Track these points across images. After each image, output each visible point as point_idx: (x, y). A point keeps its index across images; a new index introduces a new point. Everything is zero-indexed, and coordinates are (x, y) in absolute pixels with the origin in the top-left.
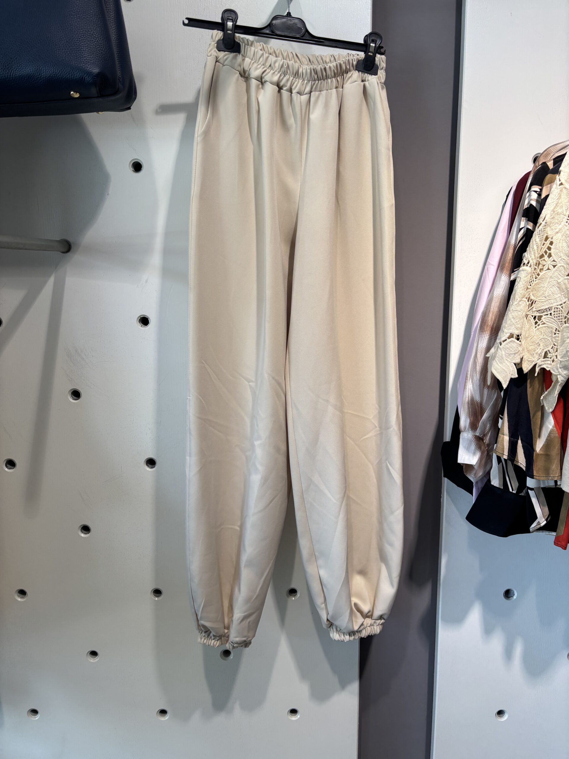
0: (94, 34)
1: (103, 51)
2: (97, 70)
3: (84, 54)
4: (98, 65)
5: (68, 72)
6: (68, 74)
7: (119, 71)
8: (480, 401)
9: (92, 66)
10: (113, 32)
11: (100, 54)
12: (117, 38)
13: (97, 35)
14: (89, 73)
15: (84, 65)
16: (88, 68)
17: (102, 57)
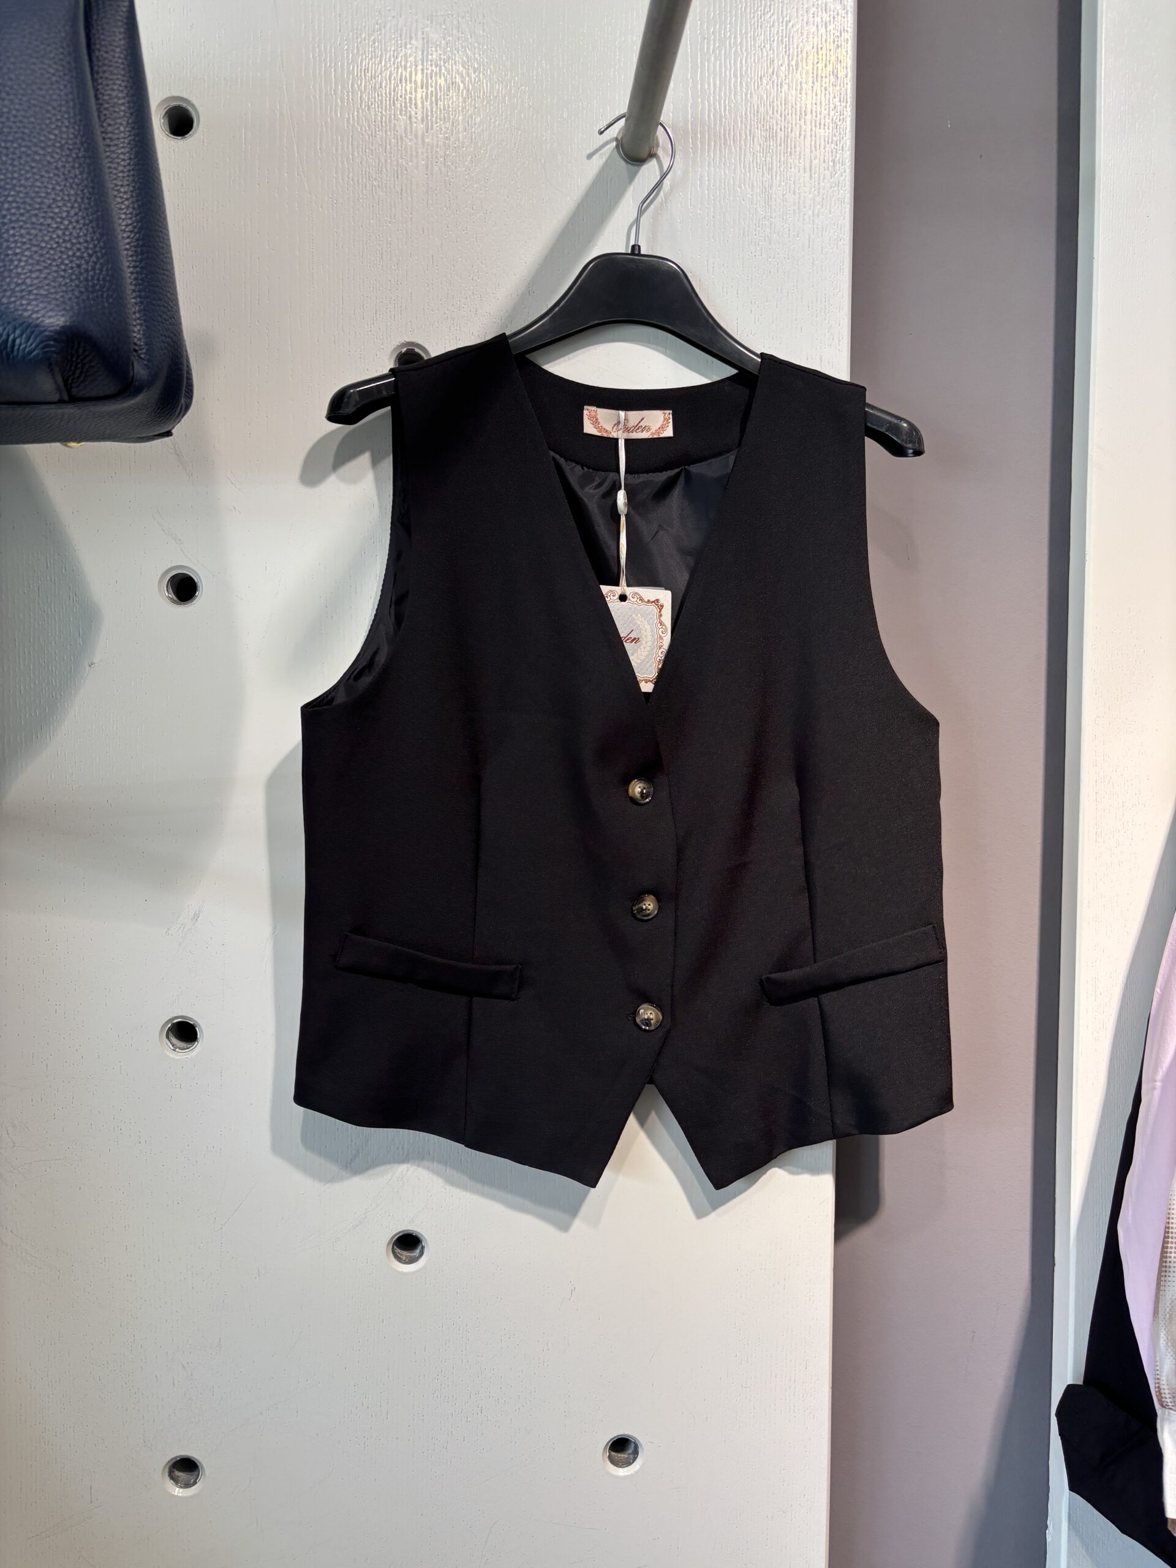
0: (54, 206)
1: (83, 262)
2: (58, 320)
3: (16, 267)
4: (64, 302)
7: (138, 327)
9: (42, 305)
10: (123, 207)
11: (72, 268)
12: (135, 227)
13: (65, 209)
14: (30, 328)
15: (15, 302)
16: (26, 310)
17: (78, 279)
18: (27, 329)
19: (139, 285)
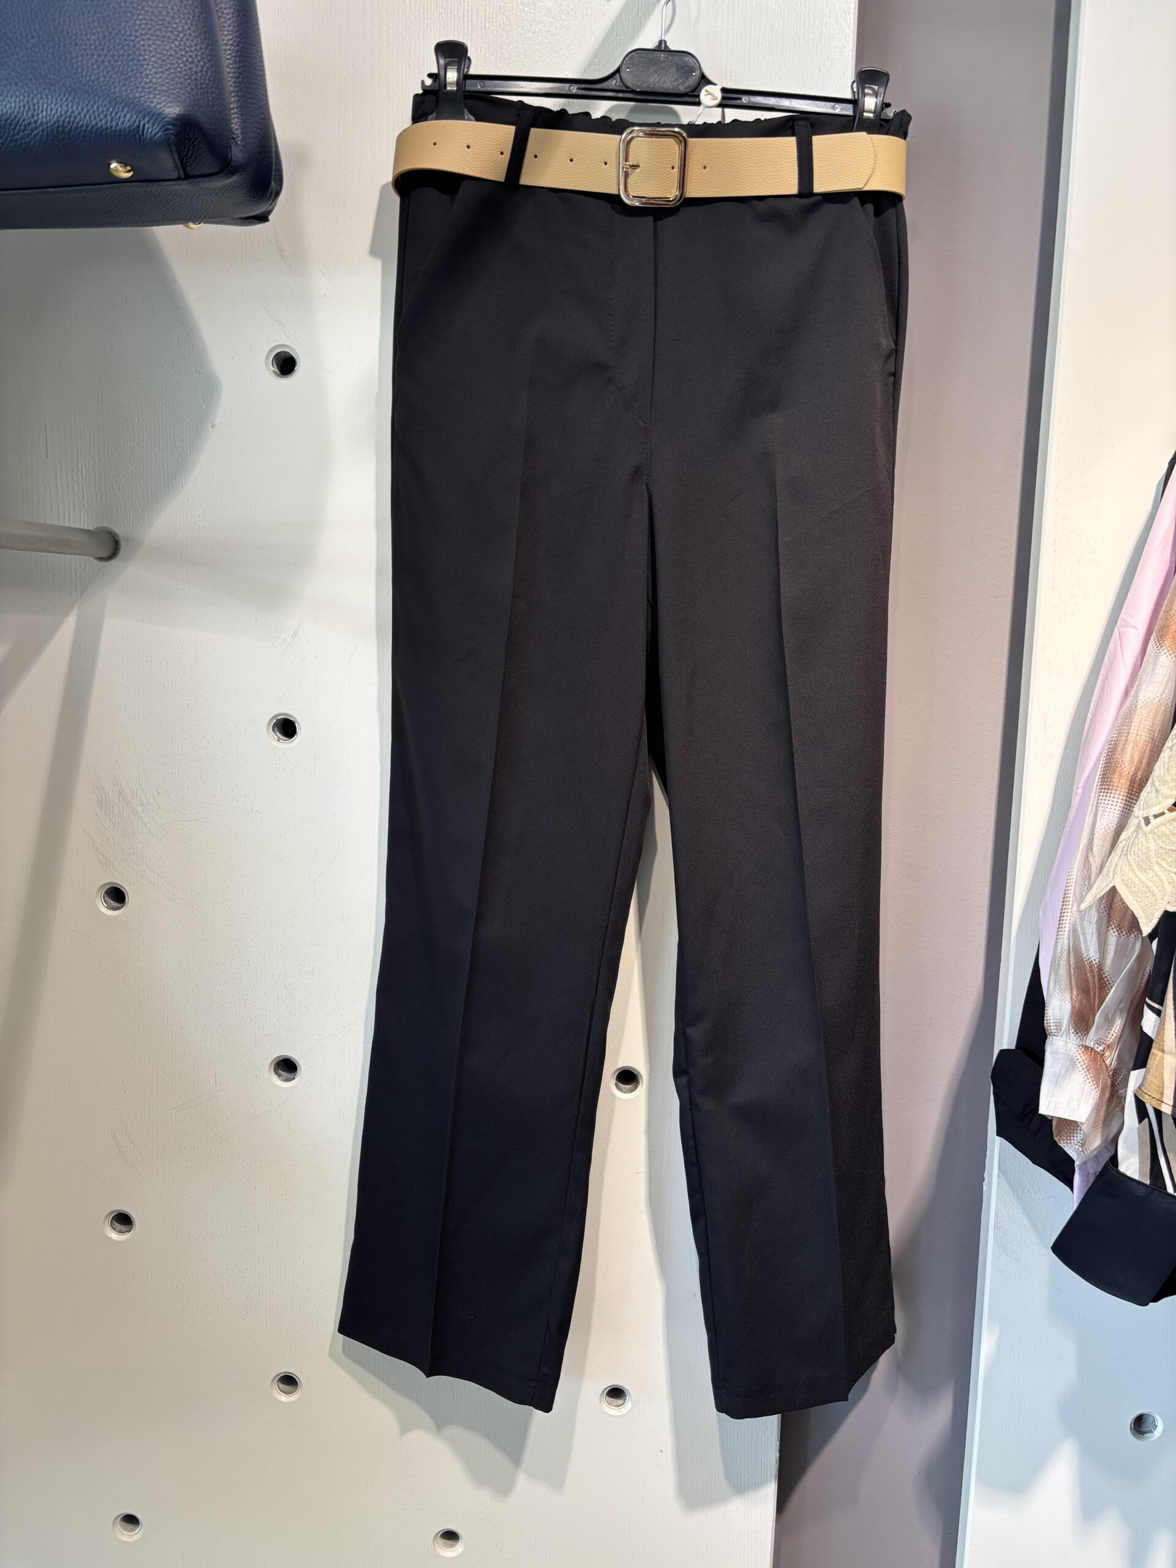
0: (172, 22)
1: (194, 66)
2: (175, 109)
3: (146, 70)
4: (179, 96)
5: (103, 111)
6: (102, 116)
7: (236, 120)
8: (1097, 961)
9: (163, 98)
11: (185, 70)
13: (180, 24)
14: (155, 116)
15: (144, 96)
16: (152, 102)
17: (190, 78)
18: (153, 116)
19: (237, 87)
